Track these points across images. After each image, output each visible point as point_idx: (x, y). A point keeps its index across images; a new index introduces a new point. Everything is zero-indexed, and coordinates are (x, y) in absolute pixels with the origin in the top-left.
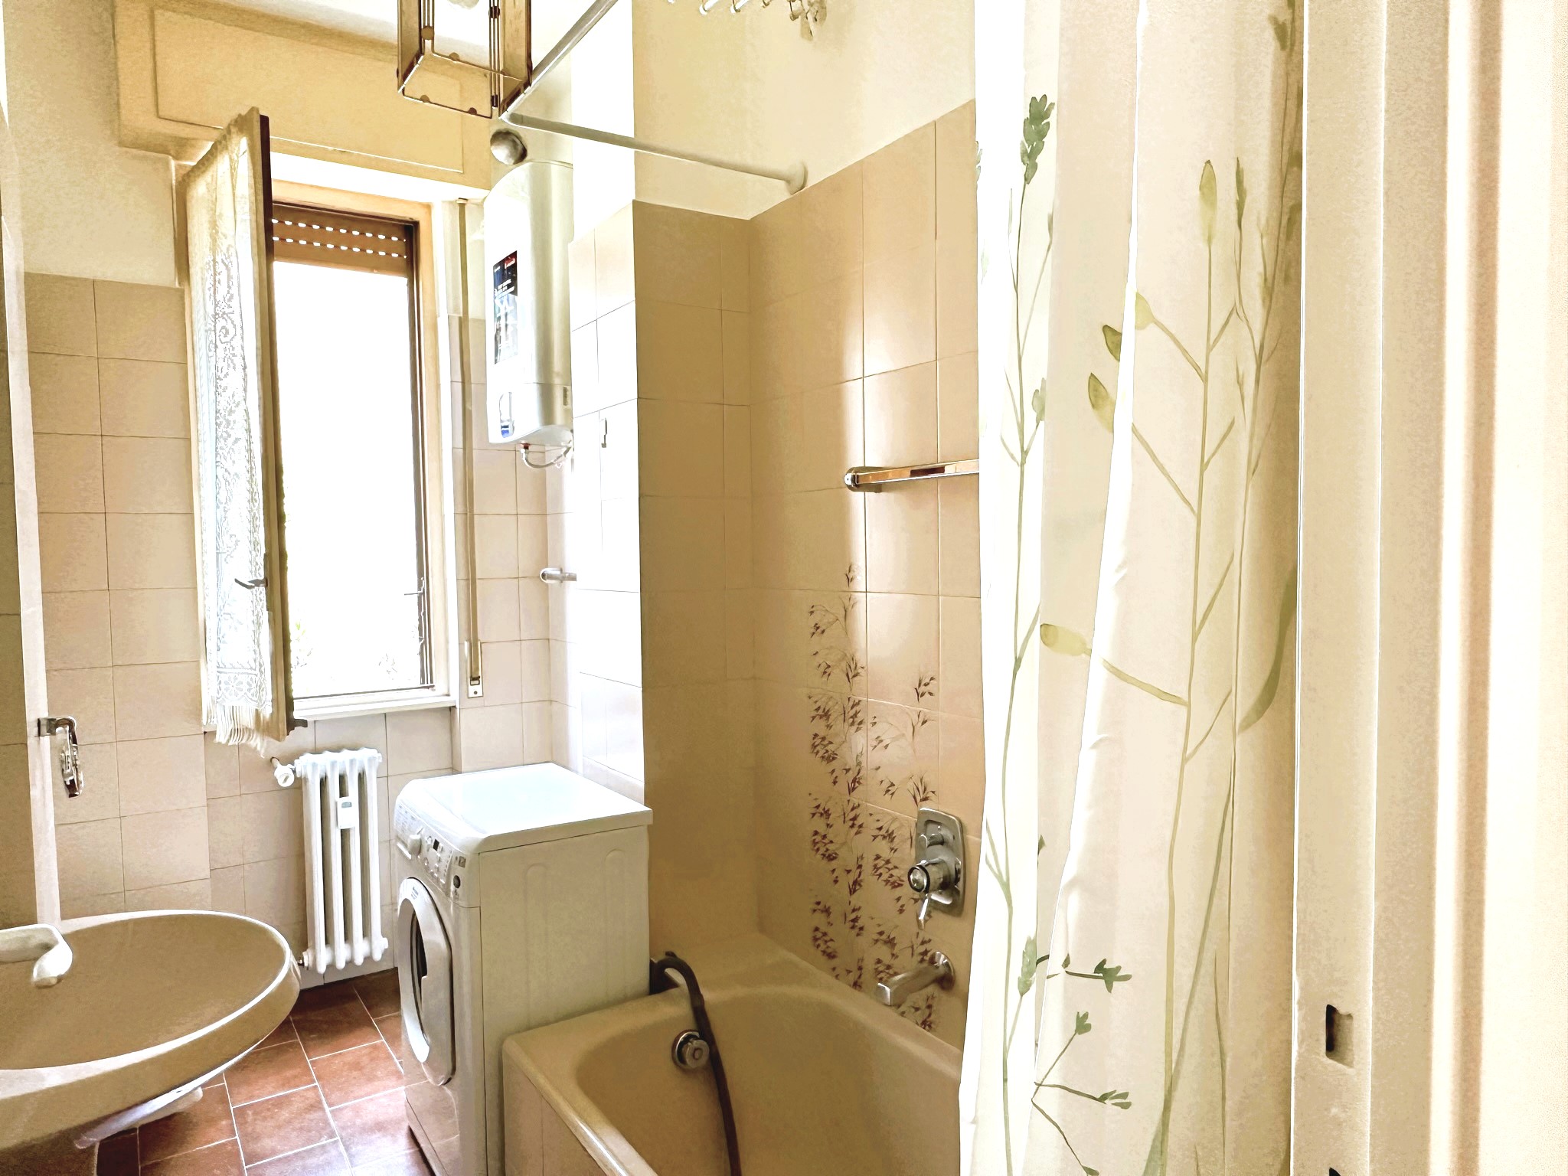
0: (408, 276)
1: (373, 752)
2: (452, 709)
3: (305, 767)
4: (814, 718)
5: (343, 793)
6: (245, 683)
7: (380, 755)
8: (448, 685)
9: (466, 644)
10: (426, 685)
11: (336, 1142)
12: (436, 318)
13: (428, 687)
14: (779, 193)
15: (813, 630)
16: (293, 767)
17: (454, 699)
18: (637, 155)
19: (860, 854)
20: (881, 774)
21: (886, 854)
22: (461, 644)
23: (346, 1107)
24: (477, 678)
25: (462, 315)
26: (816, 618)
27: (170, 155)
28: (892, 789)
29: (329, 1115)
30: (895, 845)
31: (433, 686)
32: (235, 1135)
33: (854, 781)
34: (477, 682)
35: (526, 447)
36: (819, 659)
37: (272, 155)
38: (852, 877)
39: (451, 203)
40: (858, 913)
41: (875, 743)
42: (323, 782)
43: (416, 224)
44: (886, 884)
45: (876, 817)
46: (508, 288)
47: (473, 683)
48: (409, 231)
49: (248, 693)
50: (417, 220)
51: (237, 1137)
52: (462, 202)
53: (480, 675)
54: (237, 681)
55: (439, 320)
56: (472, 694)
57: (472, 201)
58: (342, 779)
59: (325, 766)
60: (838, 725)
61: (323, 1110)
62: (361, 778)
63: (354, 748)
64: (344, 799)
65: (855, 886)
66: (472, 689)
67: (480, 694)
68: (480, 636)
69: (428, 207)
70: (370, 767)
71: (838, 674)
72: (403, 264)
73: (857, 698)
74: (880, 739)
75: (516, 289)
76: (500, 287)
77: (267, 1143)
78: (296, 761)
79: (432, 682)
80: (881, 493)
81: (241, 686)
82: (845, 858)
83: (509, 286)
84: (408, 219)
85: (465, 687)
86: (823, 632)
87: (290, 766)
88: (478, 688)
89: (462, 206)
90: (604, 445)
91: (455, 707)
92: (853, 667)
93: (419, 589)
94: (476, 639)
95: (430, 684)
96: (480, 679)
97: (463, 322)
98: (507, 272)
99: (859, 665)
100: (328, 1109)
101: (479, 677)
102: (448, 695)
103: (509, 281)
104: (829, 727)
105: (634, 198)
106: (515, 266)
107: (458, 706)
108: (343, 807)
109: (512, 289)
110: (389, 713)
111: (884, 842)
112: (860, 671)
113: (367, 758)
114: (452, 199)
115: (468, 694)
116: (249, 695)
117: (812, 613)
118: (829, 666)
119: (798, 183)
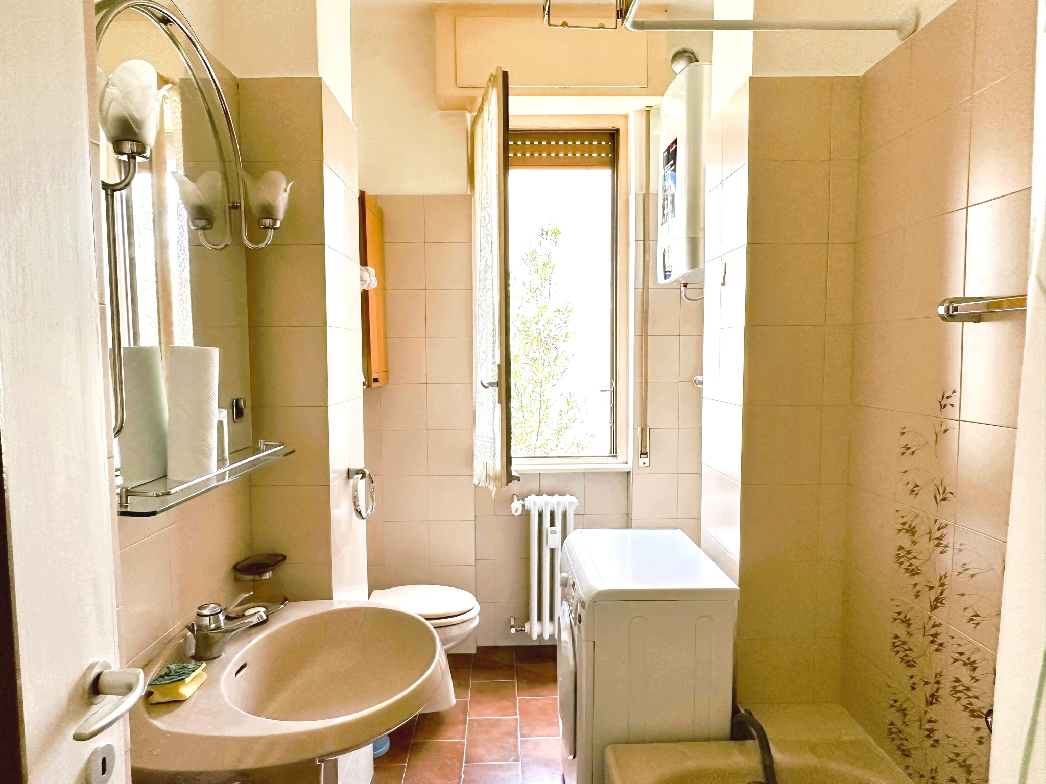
0: (611, 169)
1: (573, 499)
2: (628, 473)
3: (530, 503)
4: (900, 531)
5: (552, 524)
6: (488, 448)
7: (577, 500)
8: (627, 457)
9: (639, 429)
10: (612, 455)
11: (518, 764)
12: (629, 196)
13: (613, 457)
14: (891, 41)
15: (903, 450)
16: (523, 503)
17: (629, 467)
18: (755, 35)
19: (939, 670)
20: (966, 601)
21: (966, 680)
22: (635, 428)
23: (531, 740)
24: (646, 454)
25: (644, 192)
26: (906, 439)
27: (467, 110)
28: (977, 619)
29: (519, 743)
30: (976, 674)
31: (617, 456)
32: (464, 739)
33: (936, 600)
34: (645, 456)
35: (685, 286)
36: (909, 477)
37: (510, 98)
38: (929, 690)
39: (640, 111)
40: (935, 726)
41: (960, 569)
42: (540, 515)
43: (617, 130)
44: (964, 710)
45: (956, 641)
46: (671, 167)
47: (643, 456)
48: (613, 136)
49: (490, 454)
50: (618, 127)
51: (465, 740)
52: (648, 109)
53: (648, 451)
54: (484, 447)
55: (630, 197)
56: (641, 465)
57: (655, 107)
58: (552, 514)
59: (542, 504)
60: (924, 544)
61: (517, 738)
62: (564, 515)
63: (562, 494)
64: (553, 528)
65: (932, 700)
66: (642, 461)
67: (647, 464)
68: (648, 424)
69: (626, 117)
70: (570, 507)
71: (926, 495)
72: (608, 160)
73: (944, 522)
74: (966, 566)
75: (675, 168)
76: (666, 167)
77: (481, 751)
78: (525, 499)
79: (616, 453)
80: (981, 323)
81: (486, 450)
82: (924, 670)
83: (671, 166)
84: (611, 128)
85: (636, 457)
86: (913, 453)
87: (521, 501)
88: (646, 461)
89: (648, 111)
90: (723, 284)
91: (630, 472)
92: (941, 491)
93: (611, 388)
94: (645, 425)
95: (615, 455)
96: (648, 454)
97: (645, 198)
98: (671, 155)
99: (948, 490)
100: (519, 738)
101: (647, 453)
102: (627, 463)
103: (671, 162)
104: (914, 542)
105: (751, 74)
106: (675, 149)
107: (631, 472)
108: (551, 533)
109: (673, 167)
110: (586, 472)
111: (964, 668)
112: (949, 495)
113: (568, 502)
114: (642, 108)
115: (639, 464)
116: (490, 455)
117: (903, 433)
118: (917, 486)
119: (910, 28)
